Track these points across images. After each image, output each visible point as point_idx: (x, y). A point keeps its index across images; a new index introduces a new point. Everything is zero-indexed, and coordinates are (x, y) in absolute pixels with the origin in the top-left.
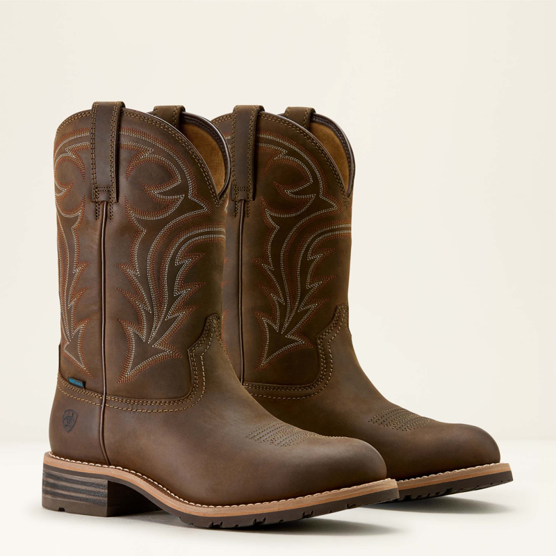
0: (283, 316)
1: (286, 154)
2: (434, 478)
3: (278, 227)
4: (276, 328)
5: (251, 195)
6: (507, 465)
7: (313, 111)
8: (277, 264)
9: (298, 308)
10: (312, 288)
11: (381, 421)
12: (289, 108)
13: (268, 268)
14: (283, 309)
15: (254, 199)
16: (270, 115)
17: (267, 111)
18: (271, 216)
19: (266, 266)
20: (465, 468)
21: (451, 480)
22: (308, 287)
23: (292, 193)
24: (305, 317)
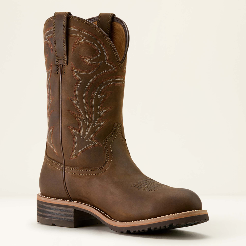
0: (85, 129)
1: (86, 39)
2: (163, 218)
3: (82, 80)
4: (81, 136)
5: (66, 62)
6: (206, 211)
7: (114, 15)
8: (81, 100)
9: (93, 124)
10: (101, 113)
11: (137, 186)
12: (101, 13)
13: (76, 102)
14: (85, 125)
15: (67, 64)
16: (75, 17)
17: (73, 14)
18: (78, 74)
19: (75, 102)
20: (181, 212)
21: (172, 219)
22: (99, 113)
23: (90, 61)
24: (97, 130)
